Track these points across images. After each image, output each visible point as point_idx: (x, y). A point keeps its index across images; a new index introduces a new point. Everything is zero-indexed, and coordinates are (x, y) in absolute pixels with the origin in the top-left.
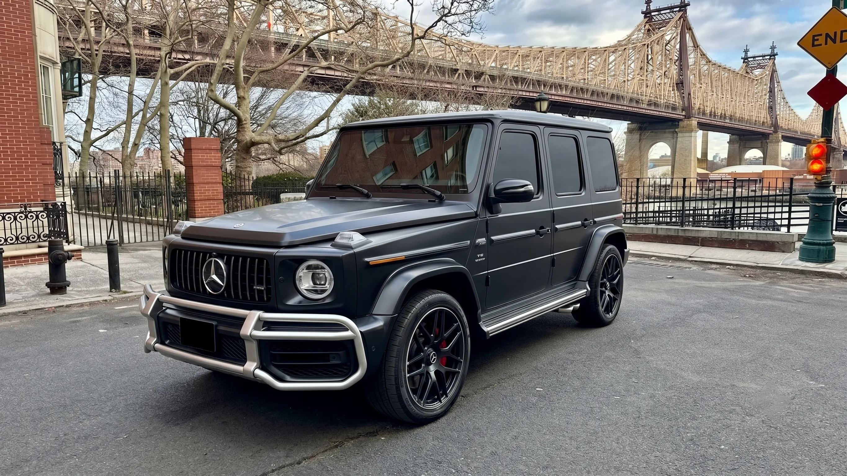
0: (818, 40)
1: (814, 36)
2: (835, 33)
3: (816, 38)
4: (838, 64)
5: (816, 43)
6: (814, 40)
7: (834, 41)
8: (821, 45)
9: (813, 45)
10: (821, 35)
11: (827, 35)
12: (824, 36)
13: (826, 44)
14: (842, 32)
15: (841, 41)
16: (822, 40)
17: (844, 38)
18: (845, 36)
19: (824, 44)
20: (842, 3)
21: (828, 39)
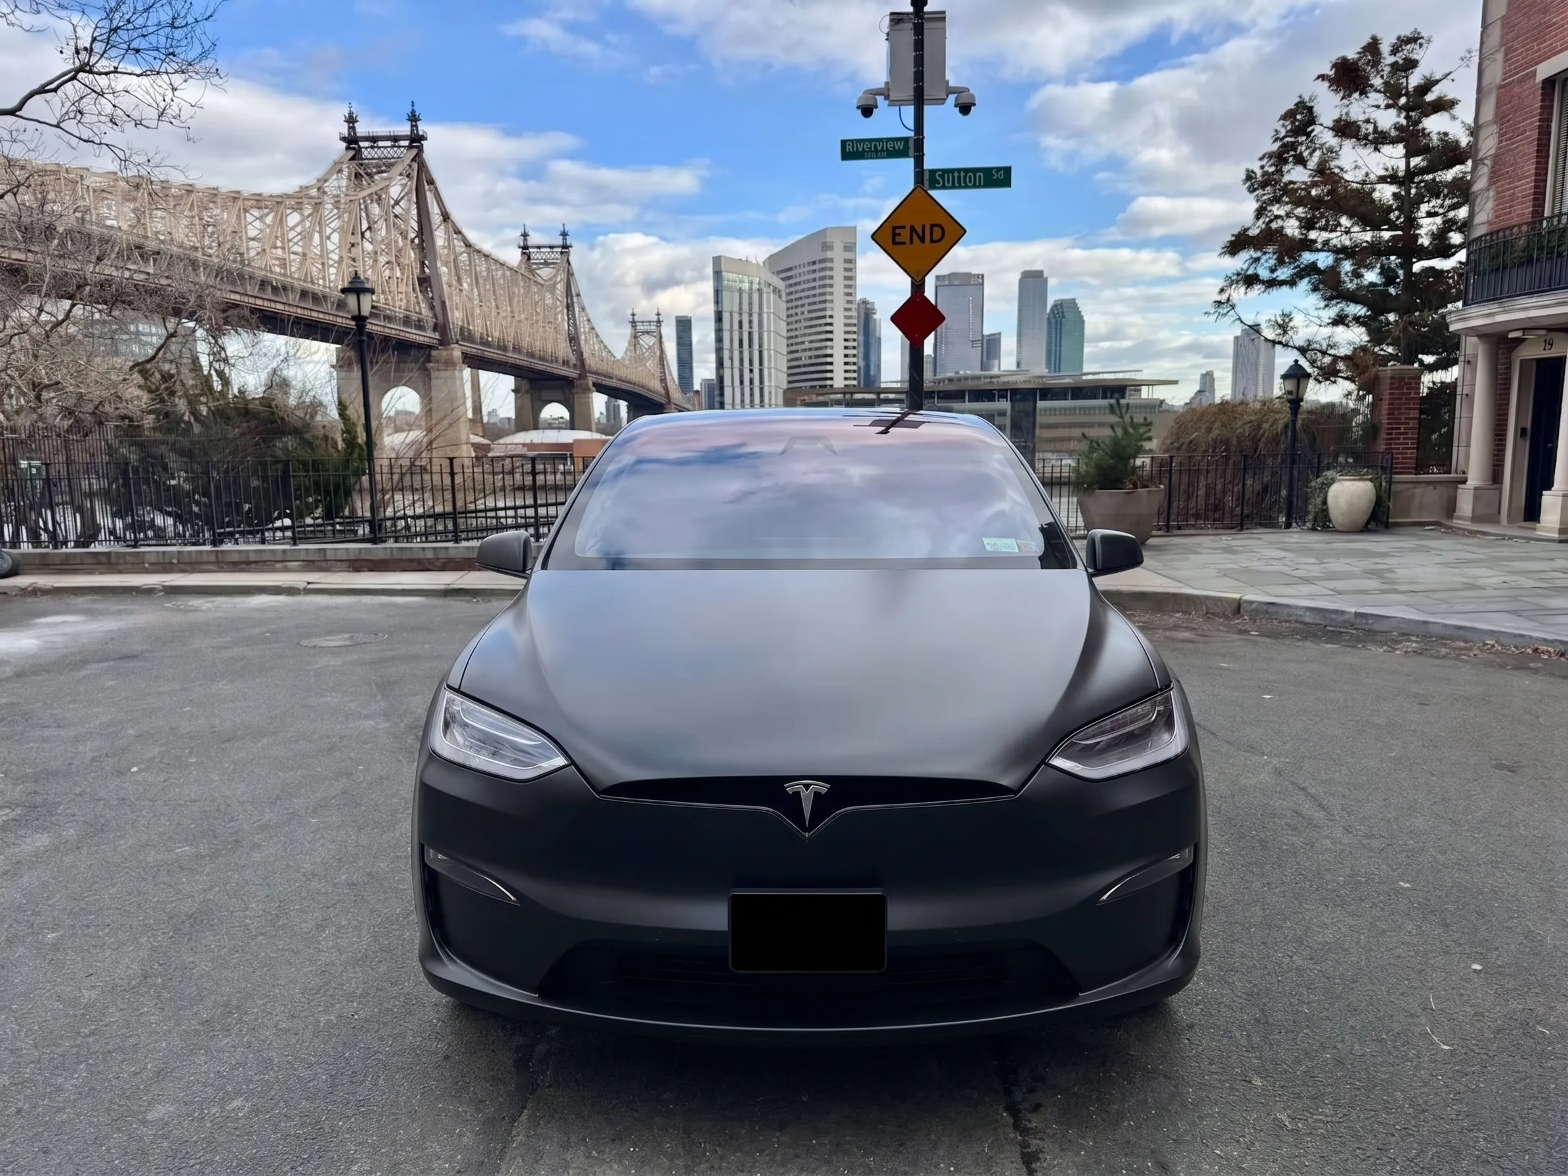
0: (899, 235)
1: (894, 228)
2: (924, 227)
3: (897, 231)
4: (926, 278)
5: (898, 239)
6: (894, 235)
7: (922, 240)
8: (904, 243)
9: (894, 243)
10: (904, 227)
11: (913, 229)
12: (908, 229)
13: (911, 242)
14: (932, 226)
15: (932, 241)
16: (905, 235)
17: (936, 237)
18: (937, 233)
19: (908, 242)
20: (926, 183)
21: (915, 235)
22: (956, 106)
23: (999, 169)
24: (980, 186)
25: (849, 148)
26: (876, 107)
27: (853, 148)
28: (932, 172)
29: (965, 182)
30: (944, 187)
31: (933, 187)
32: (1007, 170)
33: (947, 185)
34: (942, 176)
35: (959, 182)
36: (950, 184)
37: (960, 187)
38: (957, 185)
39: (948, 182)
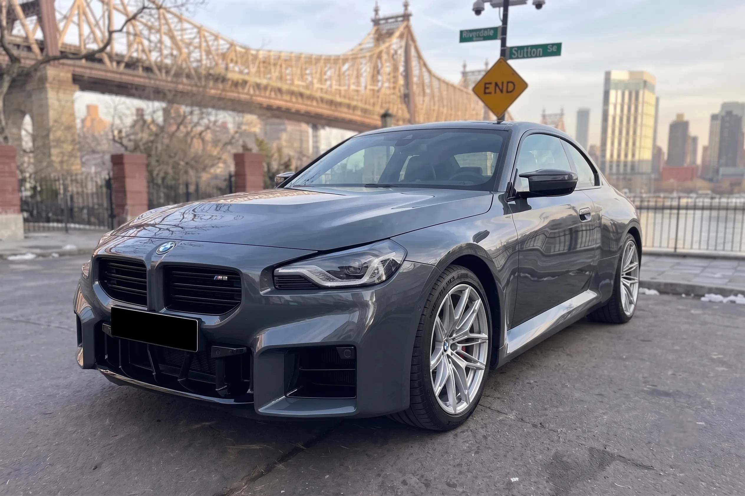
0: (488, 88)
1: (486, 84)
2: (503, 83)
3: (487, 86)
5: (487, 91)
6: (485, 88)
7: (502, 91)
8: (490, 93)
9: (485, 93)
10: (490, 83)
11: (496, 84)
12: (493, 85)
13: (495, 92)
14: (508, 83)
15: (507, 92)
16: (492, 88)
17: (510, 90)
18: (511, 87)
19: (493, 91)
20: (507, 56)
21: (497, 88)
23: (553, 45)
24: (540, 56)
25: (464, 35)
26: (484, 9)
27: (467, 35)
28: (512, 48)
29: (531, 54)
30: (518, 58)
31: (511, 58)
32: (559, 46)
33: (519, 56)
34: (517, 51)
35: (527, 54)
36: (522, 56)
37: (528, 57)
38: (525, 56)
39: (520, 54)
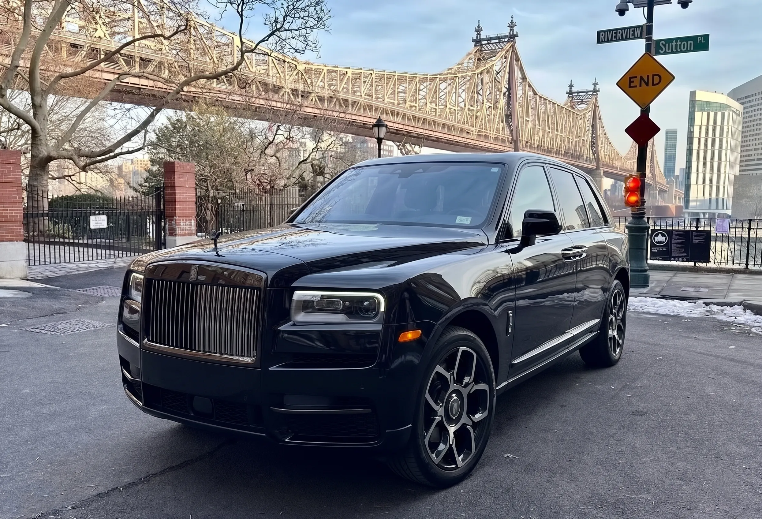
0: (633, 82)
1: (630, 78)
2: (648, 76)
3: (632, 80)
4: (651, 105)
5: (632, 84)
6: (630, 82)
7: (647, 84)
8: (636, 86)
9: (630, 87)
10: (636, 77)
11: (641, 78)
12: (639, 78)
13: (640, 86)
14: (653, 76)
15: (653, 84)
16: (636, 82)
17: (656, 82)
18: (657, 79)
19: (638, 86)
20: (653, 50)
21: (642, 81)
22: (678, 3)
24: (690, 51)
26: (628, 10)
29: (680, 48)
30: (665, 53)
31: (658, 53)
33: (667, 51)
34: (665, 45)
35: (676, 48)
36: (670, 51)
37: (677, 52)
38: (674, 50)
39: (669, 50)
